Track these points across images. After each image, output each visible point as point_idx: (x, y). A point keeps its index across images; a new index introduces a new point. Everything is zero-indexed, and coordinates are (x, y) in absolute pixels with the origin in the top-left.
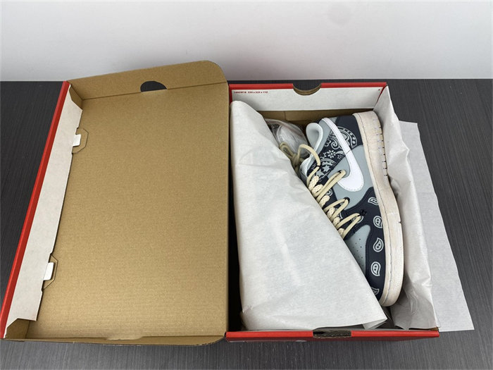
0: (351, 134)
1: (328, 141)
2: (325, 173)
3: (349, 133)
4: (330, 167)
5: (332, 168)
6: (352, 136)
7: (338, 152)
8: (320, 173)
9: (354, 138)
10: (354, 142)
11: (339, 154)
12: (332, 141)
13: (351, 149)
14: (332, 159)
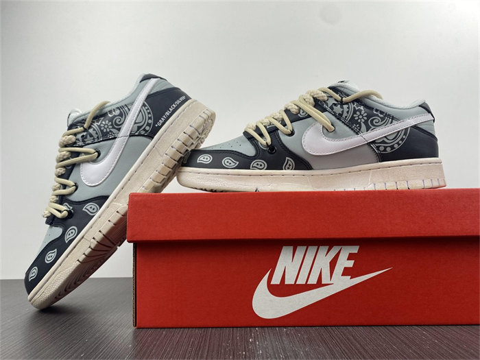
0: (396, 146)
1: (382, 113)
2: (332, 108)
3: (398, 143)
4: (341, 115)
5: (339, 117)
6: (392, 147)
7: (363, 126)
8: (331, 102)
9: (389, 150)
10: (382, 148)
11: (360, 126)
12: (382, 119)
13: (369, 144)
14: (353, 117)
